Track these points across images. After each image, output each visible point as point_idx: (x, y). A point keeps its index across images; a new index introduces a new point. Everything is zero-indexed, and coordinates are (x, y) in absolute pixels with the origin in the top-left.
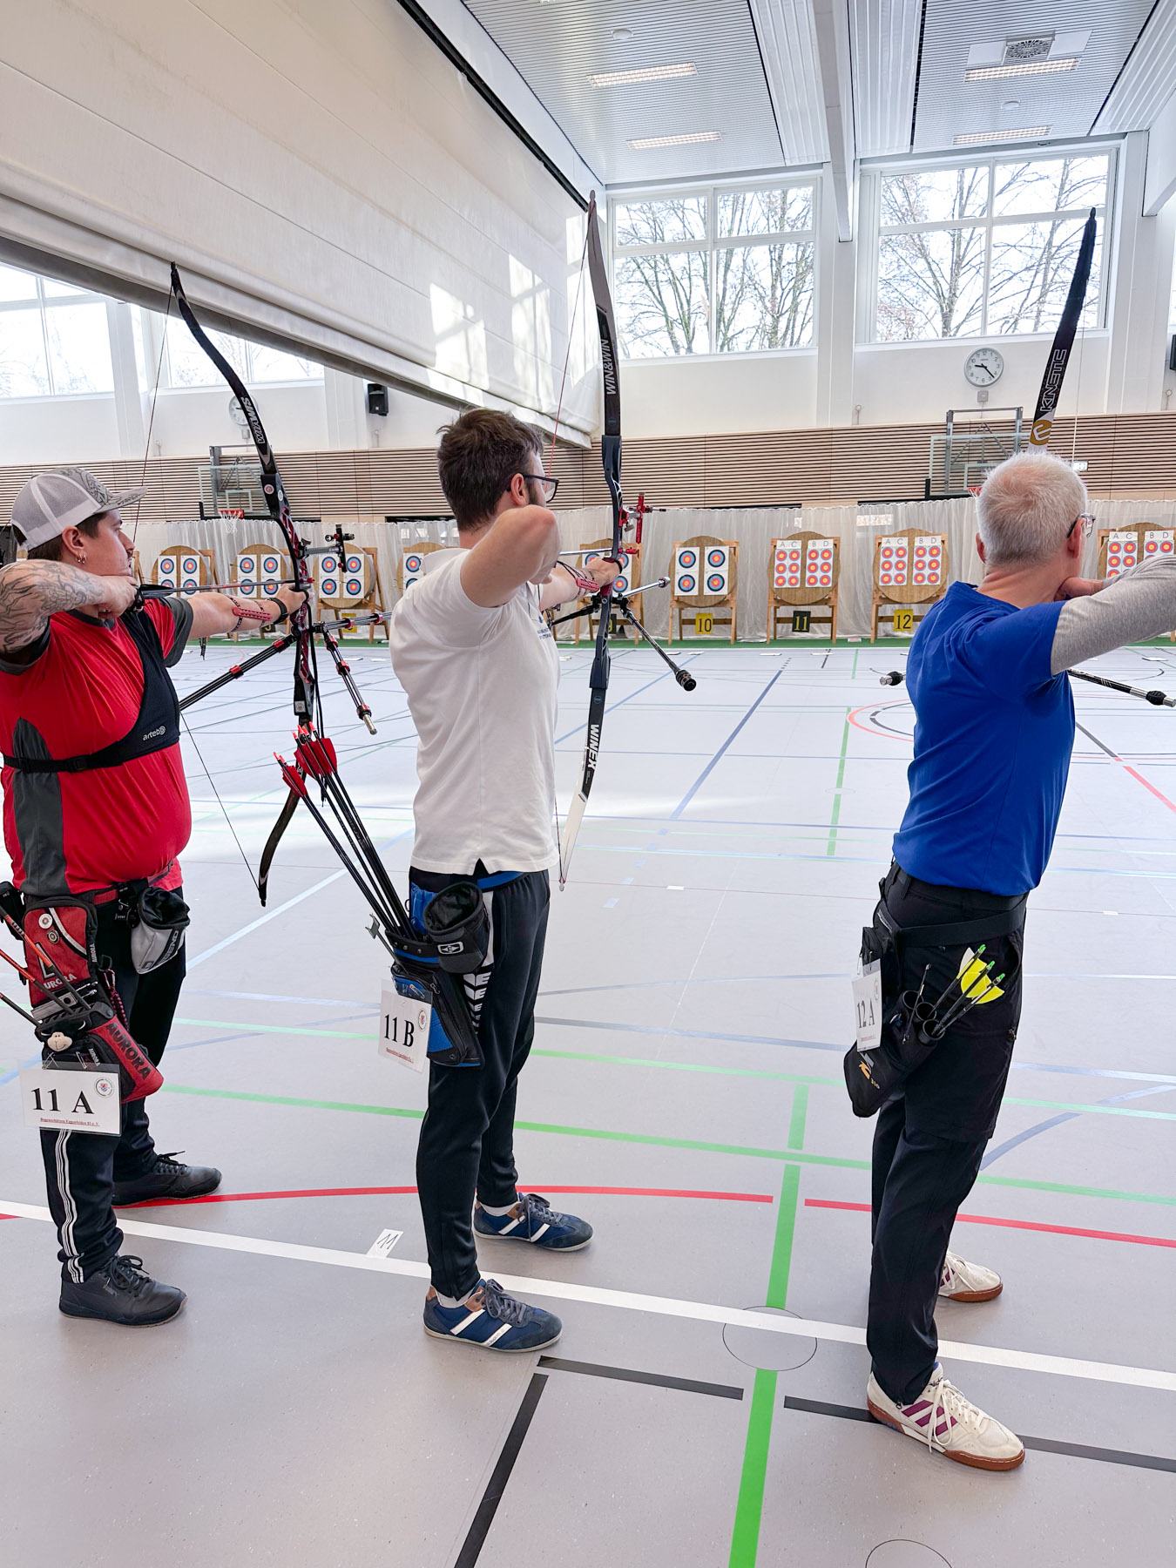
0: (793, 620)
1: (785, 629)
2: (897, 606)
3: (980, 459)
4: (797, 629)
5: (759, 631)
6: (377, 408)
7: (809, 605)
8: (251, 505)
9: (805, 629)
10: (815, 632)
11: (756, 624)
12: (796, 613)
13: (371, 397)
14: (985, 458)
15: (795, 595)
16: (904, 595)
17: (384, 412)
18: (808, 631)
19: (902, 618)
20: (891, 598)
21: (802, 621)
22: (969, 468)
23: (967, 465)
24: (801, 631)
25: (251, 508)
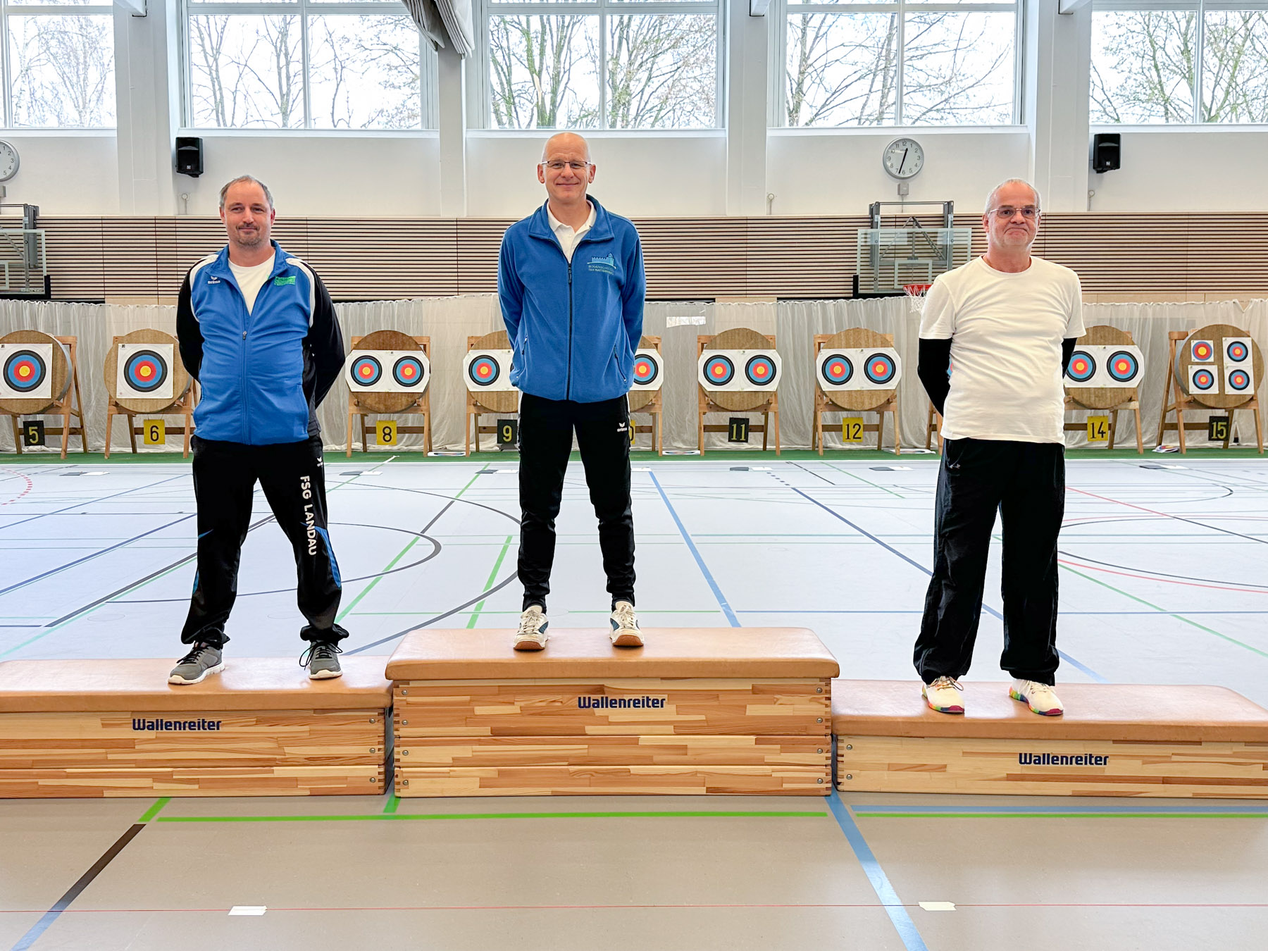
0: (729, 429)
1: (721, 442)
2: (844, 414)
3: (911, 255)
4: (734, 438)
5: (675, 441)
6: (189, 167)
7: (746, 411)
8: (7, 281)
9: (743, 439)
10: (752, 444)
11: (671, 432)
12: (732, 420)
13: (179, 155)
14: (916, 255)
15: (732, 400)
16: (854, 400)
17: (196, 171)
18: (746, 441)
19: (851, 427)
20: (839, 404)
21: (738, 429)
22: (899, 265)
23: (898, 261)
24: (738, 440)
25: (8, 285)
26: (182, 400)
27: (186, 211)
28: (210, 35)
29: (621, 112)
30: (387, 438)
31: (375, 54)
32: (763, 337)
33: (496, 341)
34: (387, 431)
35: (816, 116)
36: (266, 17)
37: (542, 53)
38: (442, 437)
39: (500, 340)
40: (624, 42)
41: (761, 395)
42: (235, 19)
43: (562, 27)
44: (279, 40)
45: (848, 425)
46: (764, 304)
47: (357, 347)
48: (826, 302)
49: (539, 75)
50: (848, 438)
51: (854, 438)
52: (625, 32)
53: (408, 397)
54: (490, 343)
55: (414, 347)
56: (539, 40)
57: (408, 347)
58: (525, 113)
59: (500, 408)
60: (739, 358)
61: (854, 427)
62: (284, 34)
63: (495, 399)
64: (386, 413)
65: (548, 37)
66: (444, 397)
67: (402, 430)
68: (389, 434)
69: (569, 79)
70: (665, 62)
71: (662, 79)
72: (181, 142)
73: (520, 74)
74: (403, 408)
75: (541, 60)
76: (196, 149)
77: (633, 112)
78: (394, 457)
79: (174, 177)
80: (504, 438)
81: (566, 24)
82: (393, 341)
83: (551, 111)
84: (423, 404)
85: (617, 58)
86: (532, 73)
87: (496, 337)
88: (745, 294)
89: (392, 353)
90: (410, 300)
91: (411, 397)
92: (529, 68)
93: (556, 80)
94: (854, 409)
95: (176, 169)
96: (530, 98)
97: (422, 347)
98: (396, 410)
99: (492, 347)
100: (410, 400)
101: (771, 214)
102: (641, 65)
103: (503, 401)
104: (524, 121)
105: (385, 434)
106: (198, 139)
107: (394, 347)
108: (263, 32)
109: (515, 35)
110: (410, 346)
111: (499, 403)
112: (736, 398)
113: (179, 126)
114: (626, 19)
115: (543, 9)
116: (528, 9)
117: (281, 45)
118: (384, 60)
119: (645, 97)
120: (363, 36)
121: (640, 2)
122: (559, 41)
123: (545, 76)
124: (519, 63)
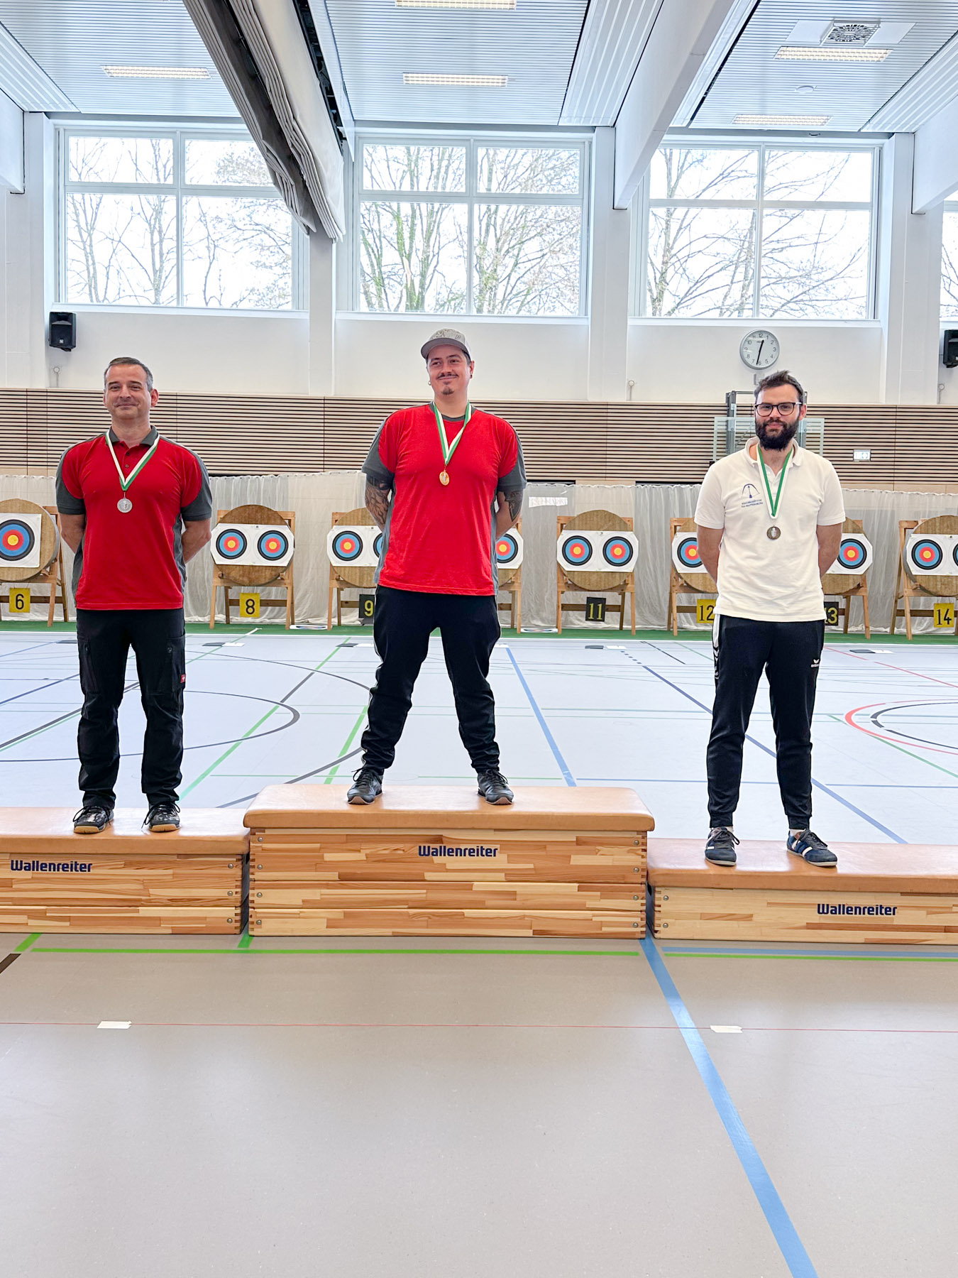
0: (586, 608)
1: (578, 620)
2: (699, 596)
4: (591, 618)
5: (533, 618)
6: (61, 341)
7: (603, 591)
9: (600, 618)
10: (609, 624)
11: (530, 610)
12: (590, 600)
13: (53, 328)
15: (590, 580)
16: (708, 583)
17: (69, 345)
18: (603, 620)
19: (705, 609)
20: (694, 586)
21: (595, 609)
24: (595, 620)
26: (48, 569)
27: (58, 384)
28: (85, 211)
29: (487, 296)
30: (250, 610)
31: (248, 234)
32: (621, 519)
33: (360, 517)
34: (250, 603)
35: (678, 305)
36: (142, 196)
37: (412, 238)
38: (304, 610)
39: (363, 517)
40: (492, 228)
41: (617, 575)
42: (109, 198)
43: (431, 214)
44: (153, 218)
45: (702, 607)
46: (622, 487)
47: (223, 521)
48: (683, 486)
49: (409, 258)
50: (702, 619)
51: (708, 619)
52: (493, 219)
53: (272, 570)
54: (354, 519)
55: (279, 521)
56: (409, 224)
57: (273, 522)
58: (395, 294)
59: (363, 584)
60: (598, 539)
61: (708, 609)
62: (158, 212)
63: (358, 574)
64: (250, 586)
65: (418, 221)
66: (307, 572)
67: (265, 603)
68: (252, 607)
69: (438, 262)
70: (532, 248)
71: (529, 265)
72: (55, 316)
73: (390, 256)
74: (267, 581)
75: (411, 242)
76: (70, 324)
77: (500, 296)
78: (257, 629)
79: (47, 351)
80: (366, 613)
81: (436, 210)
82: (259, 516)
83: (419, 293)
84: (286, 578)
85: (485, 244)
86: (401, 256)
87: (360, 514)
88: (605, 476)
89: (257, 527)
90: (276, 475)
91: (275, 571)
92: (399, 250)
93: (425, 262)
94: (707, 591)
95: (49, 343)
96: (399, 280)
97: (287, 521)
98: (260, 583)
99: (356, 523)
100: (274, 573)
101: (630, 400)
102: (508, 251)
103: (365, 576)
104: (393, 302)
105: (249, 607)
106: (71, 314)
107: (259, 521)
108: (137, 209)
109: (387, 218)
110: (275, 520)
111: (361, 578)
112: (594, 578)
113: (53, 301)
114: (493, 207)
115: (414, 197)
116: (399, 196)
117: (155, 222)
118: (257, 240)
119: (512, 282)
120: (236, 216)
121: (507, 192)
122: (429, 226)
123: (414, 259)
124: (389, 245)
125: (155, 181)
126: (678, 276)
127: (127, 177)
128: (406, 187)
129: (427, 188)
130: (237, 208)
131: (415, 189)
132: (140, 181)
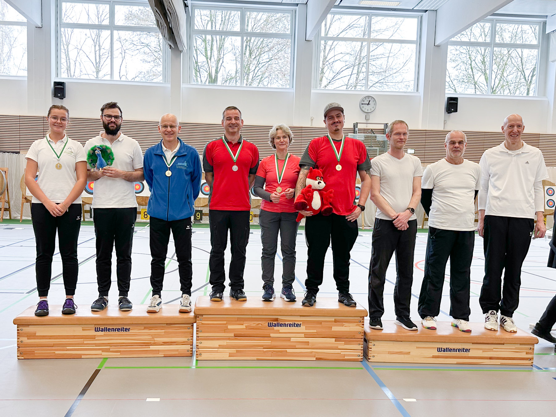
28: (65, 36)
29: (246, 77)
31: (139, 47)
35: (329, 83)
36: (91, 30)
37: (212, 49)
40: (248, 46)
42: (76, 31)
43: (220, 40)
44: (96, 39)
49: (210, 59)
52: (249, 43)
56: (210, 44)
58: (204, 75)
62: (98, 36)
65: (215, 43)
69: (223, 62)
70: (265, 57)
71: (263, 64)
73: (201, 59)
75: (211, 53)
77: (250, 77)
81: (223, 38)
83: (215, 75)
85: (245, 54)
86: (207, 58)
92: (205, 56)
93: (218, 61)
96: (205, 69)
101: (312, 125)
102: (255, 58)
104: (204, 80)
108: (89, 35)
109: (199, 41)
113: (55, 77)
114: (249, 38)
115: (213, 33)
116: (206, 32)
117: (97, 41)
118: (142, 50)
119: (256, 71)
120: (134, 39)
121: (255, 31)
122: (219, 45)
123: (213, 60)
124: (201, 53)
125: (97, 23)
126: (329, 70)
127: (84, 21)
128: (209, 28)
129: (219, 29)
130: (134, 36)
131: (214, 29)
132: (90, 23)
